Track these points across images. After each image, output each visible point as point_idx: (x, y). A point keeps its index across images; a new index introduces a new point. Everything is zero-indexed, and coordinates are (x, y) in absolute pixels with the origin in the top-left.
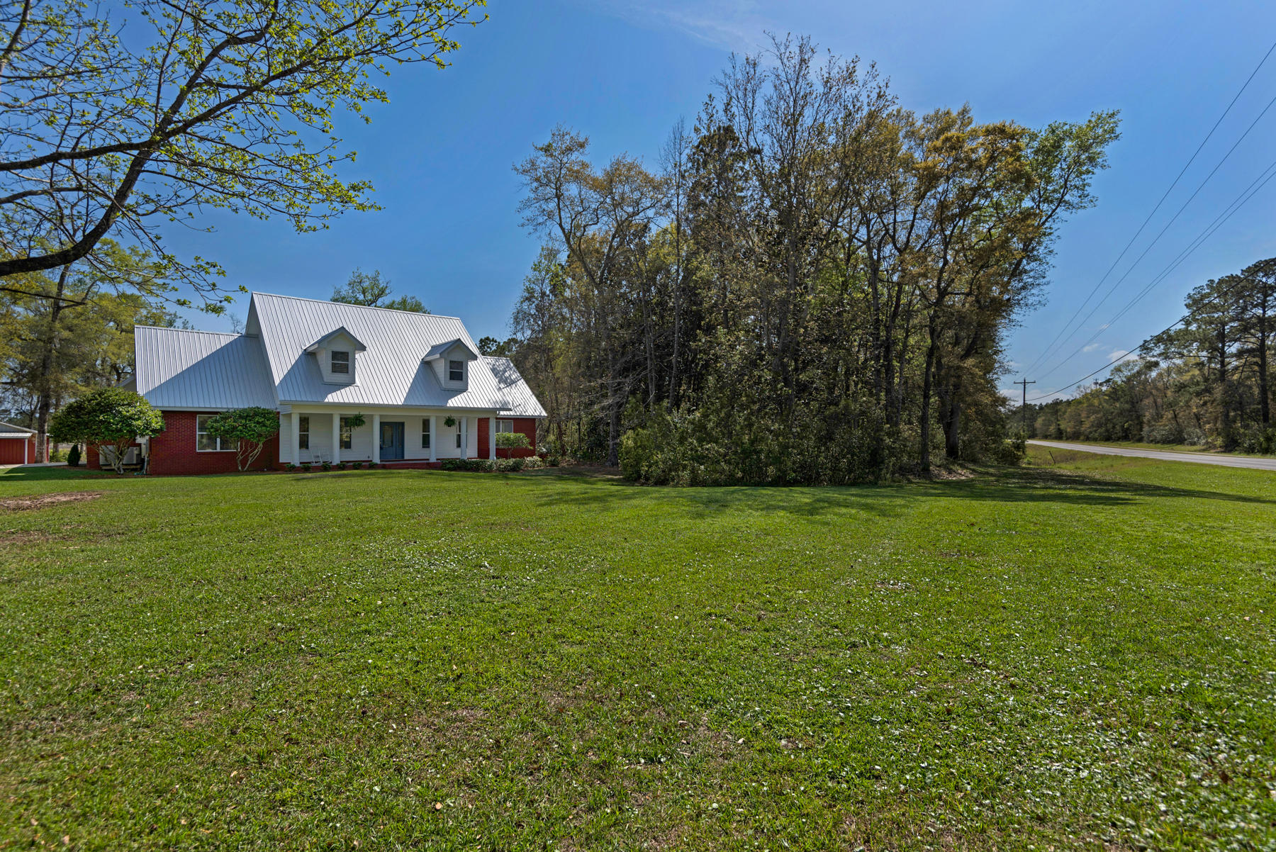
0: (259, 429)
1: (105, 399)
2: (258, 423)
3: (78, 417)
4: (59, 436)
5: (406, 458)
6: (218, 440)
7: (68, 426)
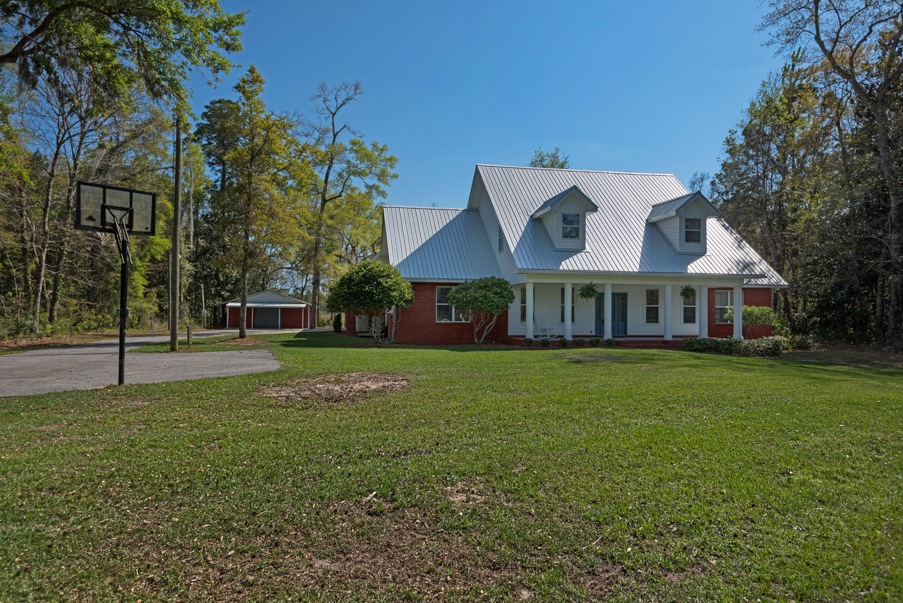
0: (496, 299)
1: (369, 270)
2: (496, 293)
3: (349, 288)
4: (333, 306)
5: (629, 334)
6: (453, 309)
7: (342, 296)
